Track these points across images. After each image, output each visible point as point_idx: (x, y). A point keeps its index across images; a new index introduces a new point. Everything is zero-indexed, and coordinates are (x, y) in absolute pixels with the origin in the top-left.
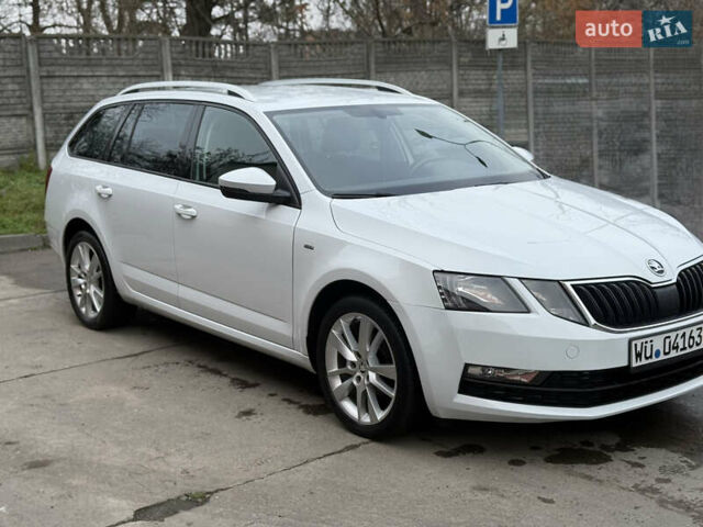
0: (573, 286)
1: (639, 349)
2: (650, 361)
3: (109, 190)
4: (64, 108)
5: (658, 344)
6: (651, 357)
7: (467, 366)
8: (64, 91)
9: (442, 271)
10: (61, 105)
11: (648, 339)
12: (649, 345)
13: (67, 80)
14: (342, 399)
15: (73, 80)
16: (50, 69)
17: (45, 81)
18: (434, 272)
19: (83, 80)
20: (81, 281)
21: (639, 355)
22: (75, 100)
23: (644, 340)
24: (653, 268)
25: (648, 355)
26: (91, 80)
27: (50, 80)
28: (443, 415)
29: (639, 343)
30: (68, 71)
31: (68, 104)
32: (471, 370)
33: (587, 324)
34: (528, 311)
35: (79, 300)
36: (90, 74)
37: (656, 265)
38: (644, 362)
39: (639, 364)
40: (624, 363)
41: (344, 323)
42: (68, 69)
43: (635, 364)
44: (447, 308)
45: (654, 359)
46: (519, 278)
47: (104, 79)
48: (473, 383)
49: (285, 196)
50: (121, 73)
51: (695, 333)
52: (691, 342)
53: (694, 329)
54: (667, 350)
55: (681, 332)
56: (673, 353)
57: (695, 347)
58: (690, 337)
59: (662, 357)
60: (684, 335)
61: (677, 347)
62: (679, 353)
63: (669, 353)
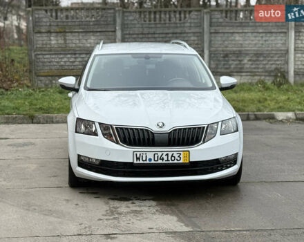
0: (116, 128)
2: (145, 162)
4: (223, 51)
5: (150, 156)
6: (146, 160)
7: (78, 156)
8: (224, 41)
9: (79, 118)
10: (221, 49)
11: (144, 153)
12: (144, 156)
13: (226, 35)
15: (230, 35)
16: (217, 28)
17: (213, 35)
19: (237, 35)
21: (138, 159)
22: (230, 46)
23: (141, 153)
24: (158, 125)
25: (144, 159)
26: (241, 35)
27: (216, 35)
29: (138, 154)
30: (227, 29)
31: (225, 49)
32: (79, 158)
33: (117, 143)
34: (97, 136)
36: (241, 31)
37: (161, 124)
38: (141, 162)
39: (138, 162)
40: (131, 161)
42: (227, 28)
43: (135, 162)
44: (76, 132)
45: (148, 162)
46: (99, 123)
47: (250, 35)
50: (261, 31)
51: (176, 155)
52: (173, 158)
53: (175, 153)
54: (156, 159)
55: (165, 153)
56: (160, 161)
57: (176, 161)
58: (172, 156)
59: (153, 162)
60: (167, 155)
61: (163, 159)
62: (164, 162)
63: (157, 161)
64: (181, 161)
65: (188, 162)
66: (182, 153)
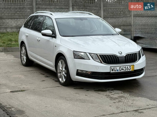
0: (99, 55)
1: (113, 69)
2: (116, 72)
3: (28, 35)
5: (118, 68)
6: (116, 71)
7: (77, 70)
9: (75, 51)
11: (115, 67)
12: (115, 68)
14: (59, 78)
16: (39, 6)
18: (73, 51)
20: (23, 55)
21: (112, 70)
23: (114, 67)
24: (119, 53)
25: (115, 70)
28: (74, 80)
29: (113, 67)
30: (43, 7)
32: (78, 71)
33: (101, 63)
34: (90, 60)
35: (22, 59)
36: (49, 7)
37: (120, 52)
38: (114, 71)
39: (113, 72)
40: (109, 71)
41: (60, 62)
43: (111, 72)
44: (74, 58)
45: (117, 71)
46: (89, 53)
47: (53, 9)
48: (79, 73)
49: (54, 36)
50: (58, 7)
51: (129, 67)
52: (127, 69)
54: (120, 70)
57: (129, 70)
60: (125, 67)
61: (123, 70)
63: (121, 70)
64: (131, 70)
65: (133, 70)
66: (131, 66)
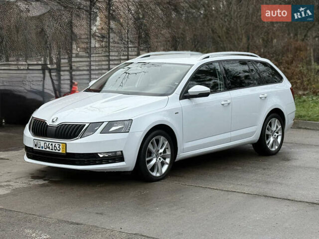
1: (36, 143)
5: (42, 144)
6: (40, 147)
11: (39, 141)
21: (36, 145)
29: (36, 141)
38: (37, 148)
39: (36, 148)
43: (34, 148)
45: (41, 149)
51: (57, 146)
52: (55, 148)
53: (57, 144)
54: (45, 147)
55: (51, 143)
56: (48, 150)
57: (57, 151)
58: (55, 146)
59: (44, 149)
60: (52, 145)
61: (49, 148)
62: (50, 150)
63: (46, 149)
64: (61, 152)
65: (65, 152)
66: (61, 144)
